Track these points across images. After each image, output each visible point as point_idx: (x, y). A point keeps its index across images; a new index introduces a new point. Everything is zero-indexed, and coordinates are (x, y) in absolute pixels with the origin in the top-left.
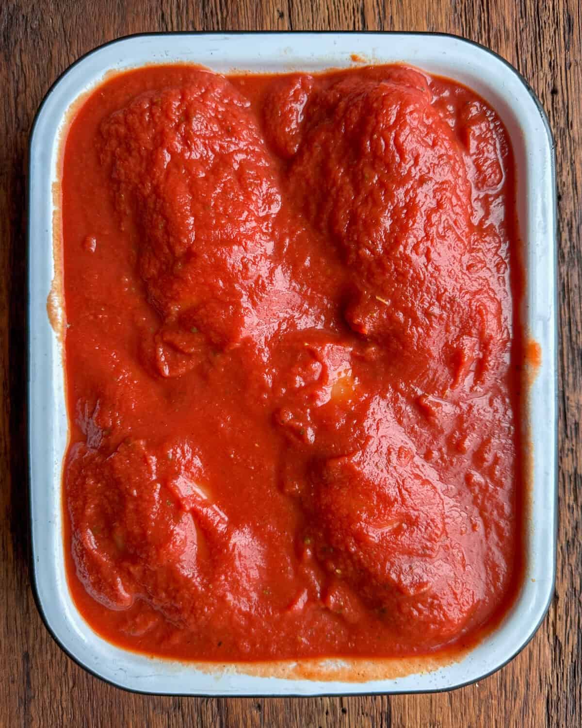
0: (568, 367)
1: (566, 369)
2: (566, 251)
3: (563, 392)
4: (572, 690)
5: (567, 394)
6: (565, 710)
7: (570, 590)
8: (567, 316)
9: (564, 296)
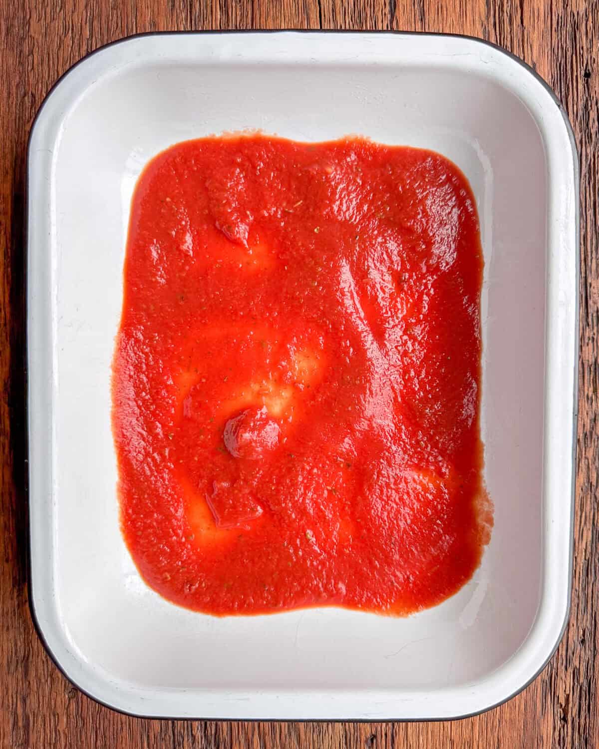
0: (592, 252)
1: (589, 254)
2: (593, 131)
3: (586, 278)
4: (584, 589)
5: (589, 281)
6: (576, 608)
7: (586, 484)
8: (592, 199)
9: (590, 177)
